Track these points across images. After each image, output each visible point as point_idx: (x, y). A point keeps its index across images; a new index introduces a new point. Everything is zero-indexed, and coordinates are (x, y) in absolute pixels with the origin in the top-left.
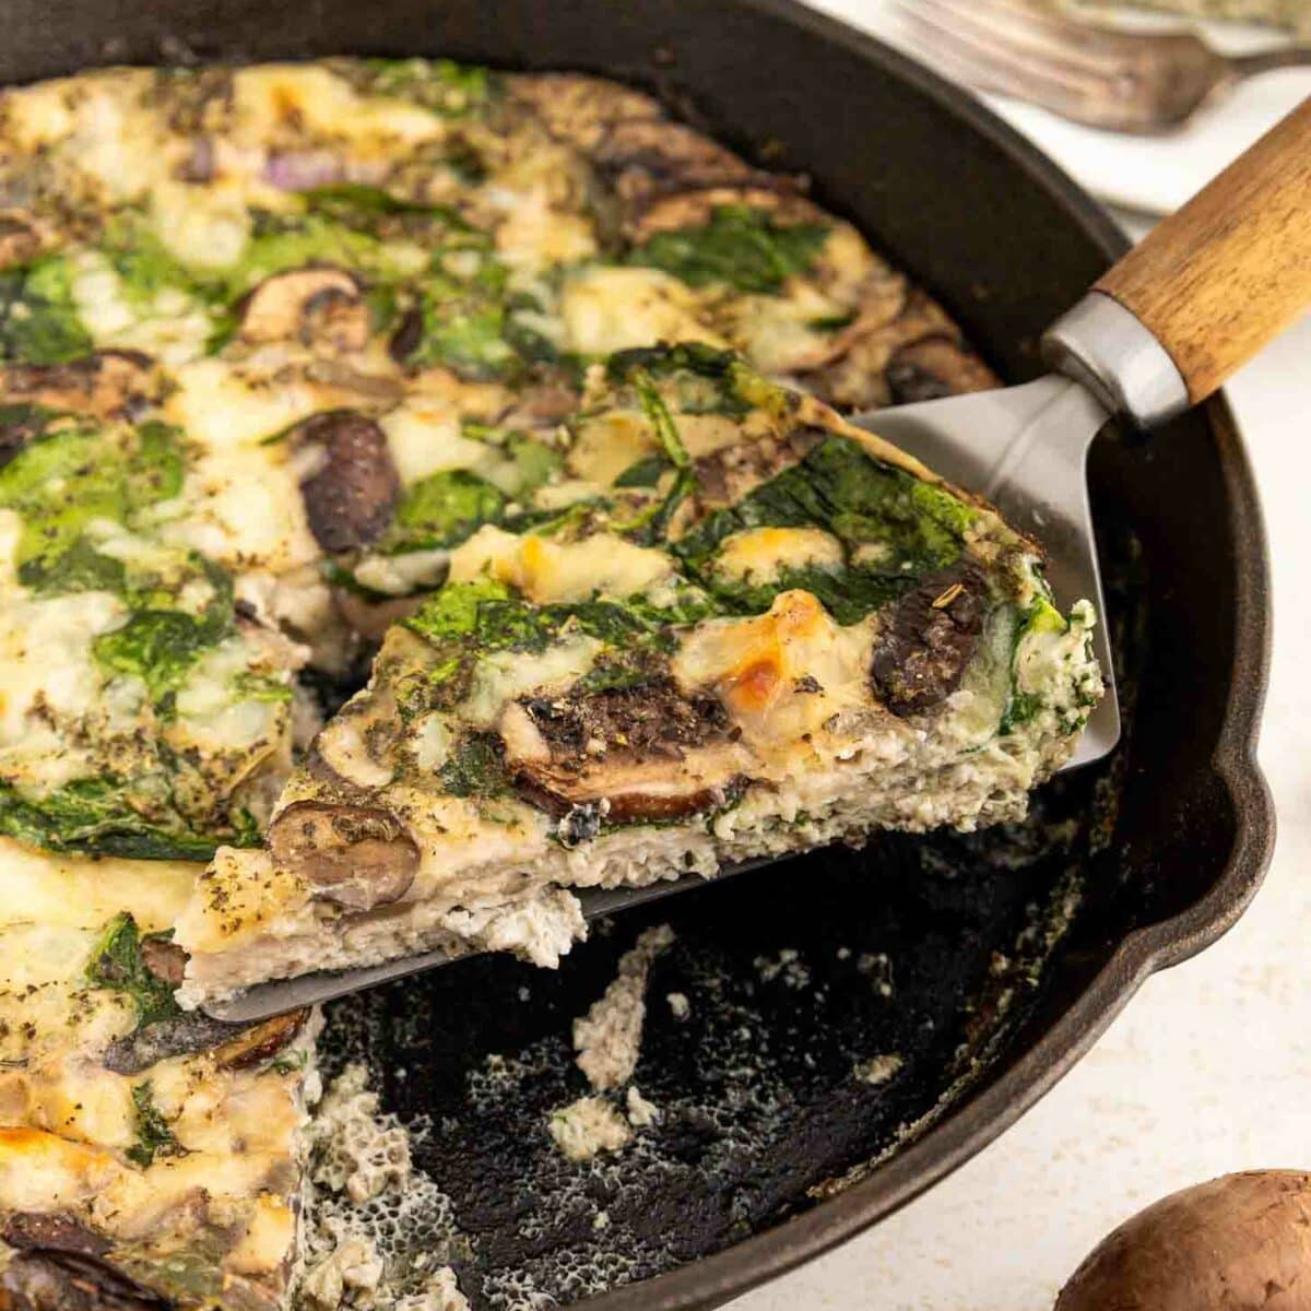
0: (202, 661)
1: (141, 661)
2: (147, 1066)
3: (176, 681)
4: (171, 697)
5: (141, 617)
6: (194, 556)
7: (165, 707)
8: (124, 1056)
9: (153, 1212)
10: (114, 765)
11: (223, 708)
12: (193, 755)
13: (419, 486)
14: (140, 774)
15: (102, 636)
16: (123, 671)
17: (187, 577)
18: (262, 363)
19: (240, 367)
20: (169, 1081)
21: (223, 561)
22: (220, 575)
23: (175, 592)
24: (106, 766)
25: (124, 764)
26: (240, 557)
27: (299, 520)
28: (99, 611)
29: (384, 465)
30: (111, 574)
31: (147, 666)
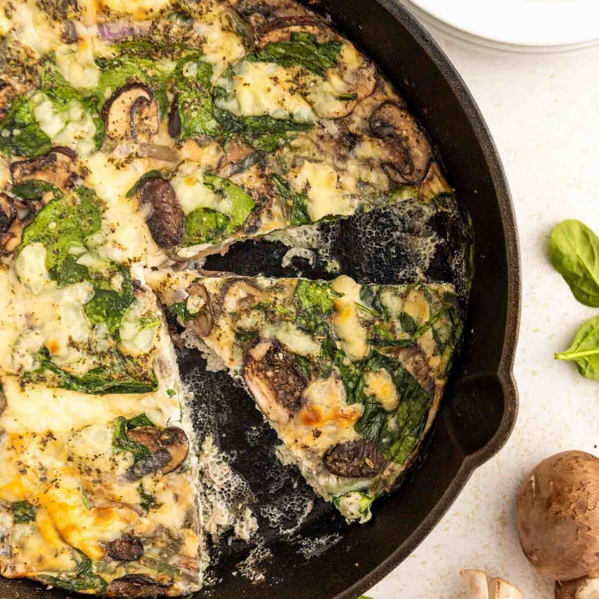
0: (125, 315)
1: (103, 316)
2: (140, 477)
3: (118, 325)
4: (117, 331)
5: (98, 292)
6: (112, 263)
7: (116, 336)
8: (132, 475)
9: (153, 529)
10: (104, 363)
11: (137, 334)
12: (130, 357)
13: (191, 214)
14: (113, 364)
15: (86, 304)
16: (98, 321)
17: (112, 274)
18: (119, 155)
19: (111, 156)
20: (148, 482)
21: (124, 263)
22: (123, 268)
23: (109, 281)
24: (101, 364)
25: (107, 362)
26: (130, 260)
27: (149, 237)
28: (82, 292)
29: (176, 207)
30: (84, 273)
31: (106, 318)
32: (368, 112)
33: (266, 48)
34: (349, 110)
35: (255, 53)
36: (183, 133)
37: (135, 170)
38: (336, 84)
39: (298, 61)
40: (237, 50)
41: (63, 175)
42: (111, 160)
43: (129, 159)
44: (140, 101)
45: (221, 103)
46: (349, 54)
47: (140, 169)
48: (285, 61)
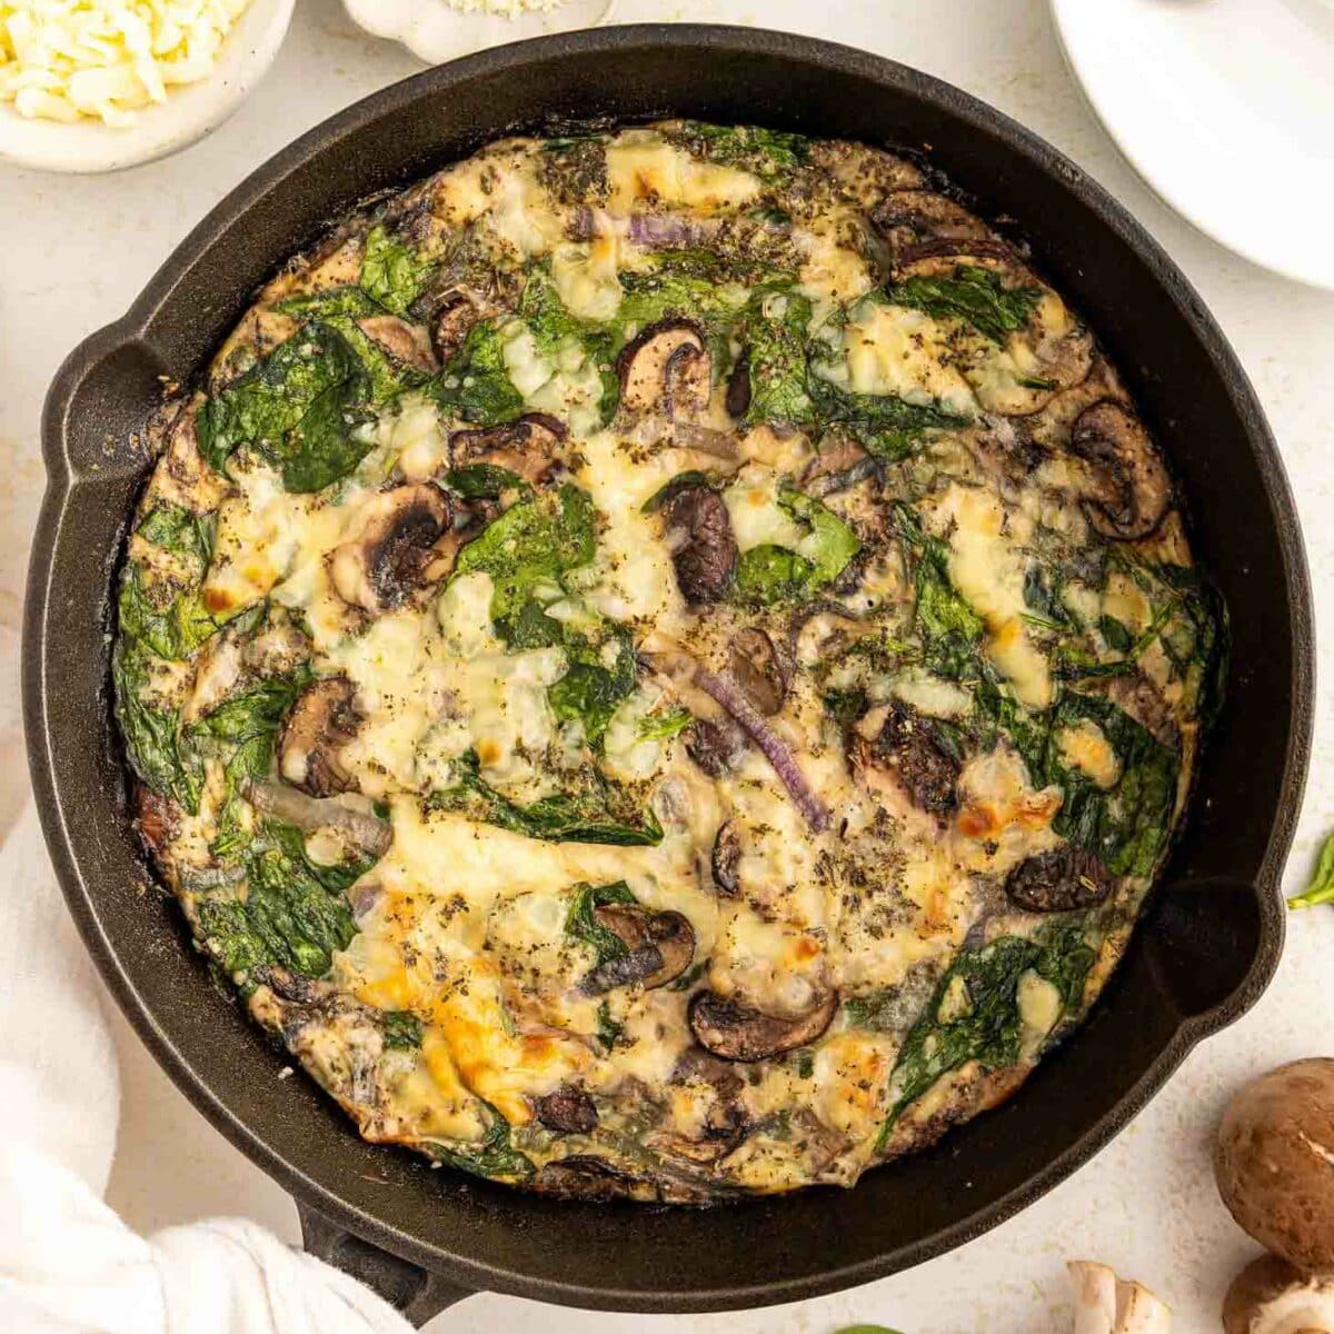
0: (619, 711)
1: (580, 710)
2: (606, 991)
3: (603, 727)
4: (601, 738)
5: (576, 668)
6: (607, 621)
7: (598, 746)
8: (592, 985)
9: (616, 1082)
10: (569, 789)
11: (633, 746)
12: (617, 784)
13: (750, 553)
14: (584, 793)
15: (553, 686)
16: (569, 717)
17: (604, 640)
18: (639, 439)
19: (626, 439)
20: (618, 1001)
21: (626, 622)
22: (623, 631)
23: (597, 650)
24: (565, 790)
25: (575, 788)
26: (636, 619)
27: (672, 585)
28: (547, 664)
29: (727, 537)
30: (555, 632)
31: (584, 713)
32: (1071, 411)
33: (908, 284)
34: (1039, 404)
35: (887, 290)
36: (752, 413)
37: (663, 467)
38: (1022, 359)
39: (962, 312)
40: (858, 282)
41: (537, 461)
42: (625, 446)
43: (657, 447)
44: (685, 351)
45: (821, 368)
46: (1052, 314)
47: (671, 465)
48: (936, 309)
